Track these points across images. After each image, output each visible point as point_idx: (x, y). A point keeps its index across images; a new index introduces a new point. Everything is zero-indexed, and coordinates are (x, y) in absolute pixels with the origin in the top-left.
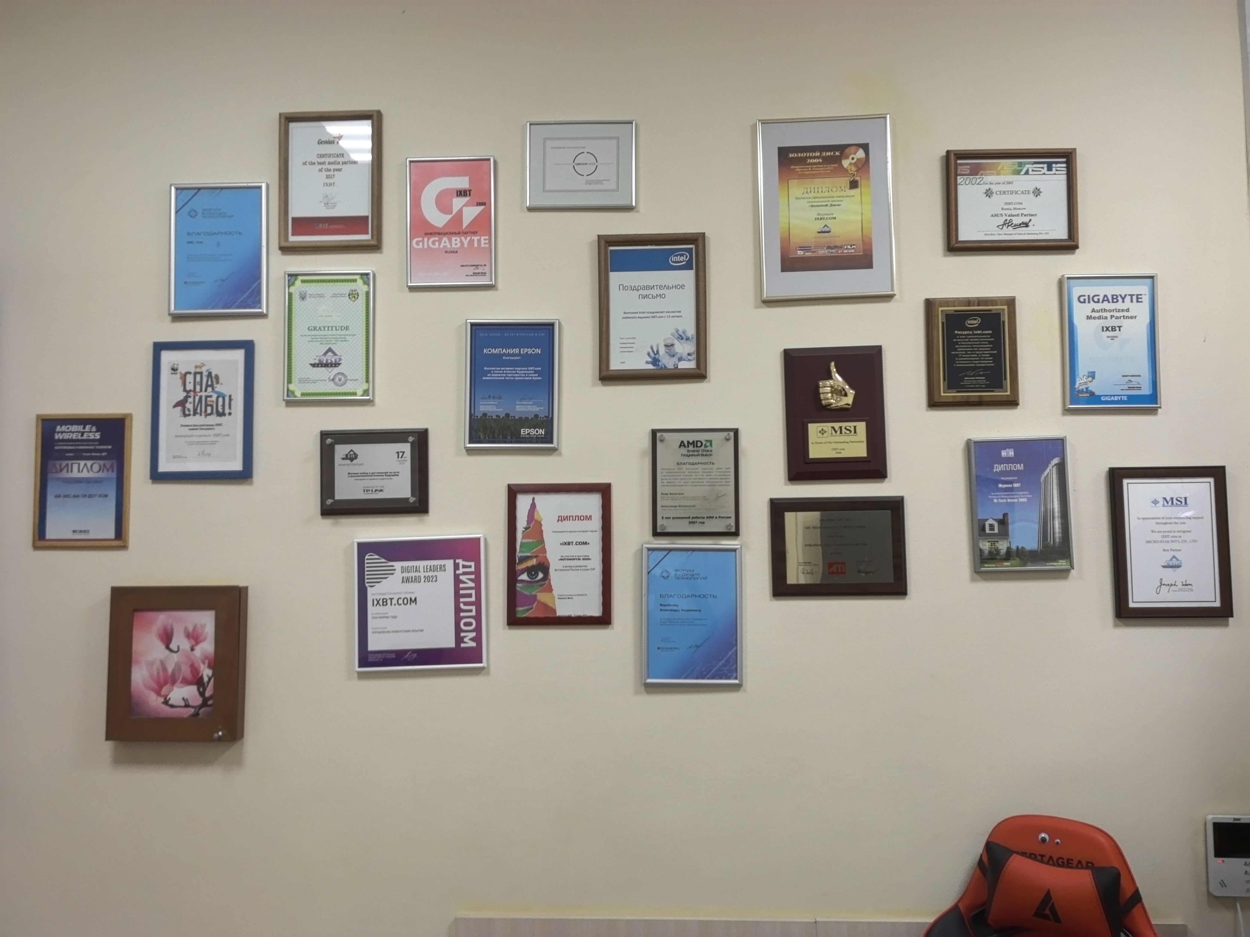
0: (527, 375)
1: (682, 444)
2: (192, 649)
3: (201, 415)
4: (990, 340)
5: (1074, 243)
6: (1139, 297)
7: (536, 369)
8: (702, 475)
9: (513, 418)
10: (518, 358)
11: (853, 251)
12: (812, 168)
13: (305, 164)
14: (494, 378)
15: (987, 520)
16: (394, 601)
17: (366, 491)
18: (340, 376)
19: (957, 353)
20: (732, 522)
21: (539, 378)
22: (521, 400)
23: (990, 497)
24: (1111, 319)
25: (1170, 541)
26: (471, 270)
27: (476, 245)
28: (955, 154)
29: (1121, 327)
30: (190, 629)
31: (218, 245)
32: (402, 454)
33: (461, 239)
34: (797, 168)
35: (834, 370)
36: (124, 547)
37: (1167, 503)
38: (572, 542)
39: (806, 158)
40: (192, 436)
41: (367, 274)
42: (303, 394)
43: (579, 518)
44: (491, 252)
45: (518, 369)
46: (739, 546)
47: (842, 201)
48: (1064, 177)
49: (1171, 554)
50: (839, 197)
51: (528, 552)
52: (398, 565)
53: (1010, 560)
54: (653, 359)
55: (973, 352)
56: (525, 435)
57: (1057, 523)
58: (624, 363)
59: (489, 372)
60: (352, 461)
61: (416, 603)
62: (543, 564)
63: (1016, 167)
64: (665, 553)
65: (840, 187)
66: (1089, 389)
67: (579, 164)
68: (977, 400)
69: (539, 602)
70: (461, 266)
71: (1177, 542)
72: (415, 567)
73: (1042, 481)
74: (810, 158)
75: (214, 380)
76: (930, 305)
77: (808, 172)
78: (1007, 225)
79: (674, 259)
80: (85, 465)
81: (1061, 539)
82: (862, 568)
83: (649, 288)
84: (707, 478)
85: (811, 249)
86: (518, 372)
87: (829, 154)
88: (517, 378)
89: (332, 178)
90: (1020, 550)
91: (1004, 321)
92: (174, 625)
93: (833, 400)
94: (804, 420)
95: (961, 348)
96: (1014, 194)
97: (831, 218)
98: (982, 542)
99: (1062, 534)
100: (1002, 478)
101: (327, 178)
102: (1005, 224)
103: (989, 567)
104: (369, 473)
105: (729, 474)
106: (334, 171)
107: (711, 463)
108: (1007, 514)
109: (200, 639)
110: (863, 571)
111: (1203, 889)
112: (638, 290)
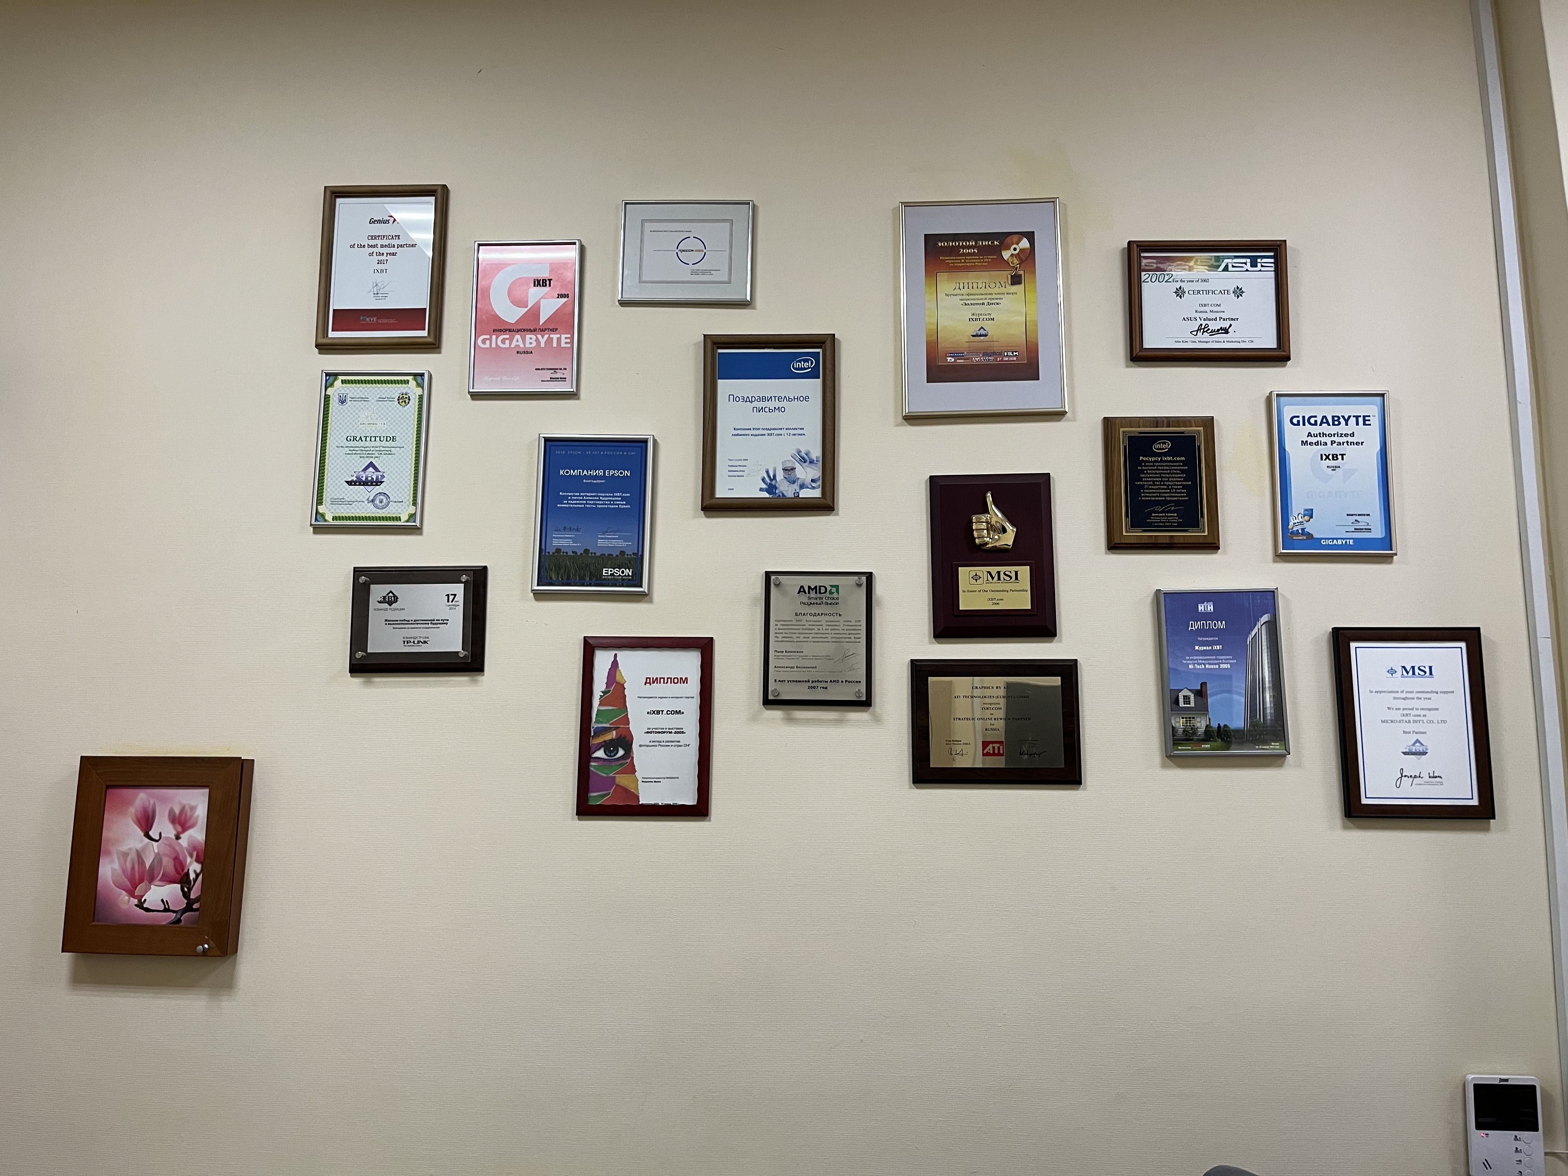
0: (612, 502)
2: (178, 837)
4: (1183, 468)
5: (1285, 353)
6: (1367, 418)
7: (623, 495)
8: (826, 629)
9: (593, 555)
10: (602, 481)
11: (1015, 359)
12: (965, 260)
13: (353, 246)
14: (571, 506)
15: (1181, 690)
17: (406, 642)
19: (1142, 483)
20: (863, 688)
21: (627, 507)
22: (604, 533)
23: (1185, 662)
24: (1332, 445)
25: (1412, 721)
26: (548, 374)
27: (555, 345)
28: (1138, 246)
29: (1345, 455)
30: (177, 811)
32: (453, 596)
33: (537, 337)
34: (947, 260)
37: (1408, 673)
38: (662, 711)
39: (959, 247)
41: (422, 375)
42: (336, 519)
43: (672, 680)
44: (573, 353)
45: (601, 494)
47: (1001, 299)
48: (1272, 275)
50: (999, 294)
51: (605, 723)
53: (1210, 741)
54: (769, 486)
55: (1162, 483)
56: (608, 576)
57: (1269, 696)
58: (733, 489)
59: (566, 497)
60: (390, 606)
62: (625, 737)
63: (1213, 262)
65: (1000, 283)
66: (1306, 530)
67: (684, 251)
68: (1167, 541)
70: (536, 369)
71: (1421, 722)
74: (964, 247)
76: (1109, 424)
77: (961, 265)
78: (1202, 331)
79: (797, 365)
81: (1273, 715)
82: (1025, 749)
83: (765, 399)
84: (833, 632)
85: (963, 356)
86: (601, 498)
87: (987, 243)
88: (600, 506)
89: (384, 263)
90: (1222, 729)
91: (1200, 445)
92: (157, 805)
93: (990, 538)
94: (954, 563)
95: (1147, 477)
96: (1210, 293)
97: (988, 319)
98: (1175, 718)
99: (1274, 710)
100: (1199, 639)
101: (378, 263)
102: (1200, 330)
103: (1184, 750)
104: (412, 621)
105: (860, 628)
106: (387, 256)
107: (838, 615)
108: (1206, 683)
109: (189, 824)
110: (1026, 752)
111: (1461, 1172)
112: (752, 401)
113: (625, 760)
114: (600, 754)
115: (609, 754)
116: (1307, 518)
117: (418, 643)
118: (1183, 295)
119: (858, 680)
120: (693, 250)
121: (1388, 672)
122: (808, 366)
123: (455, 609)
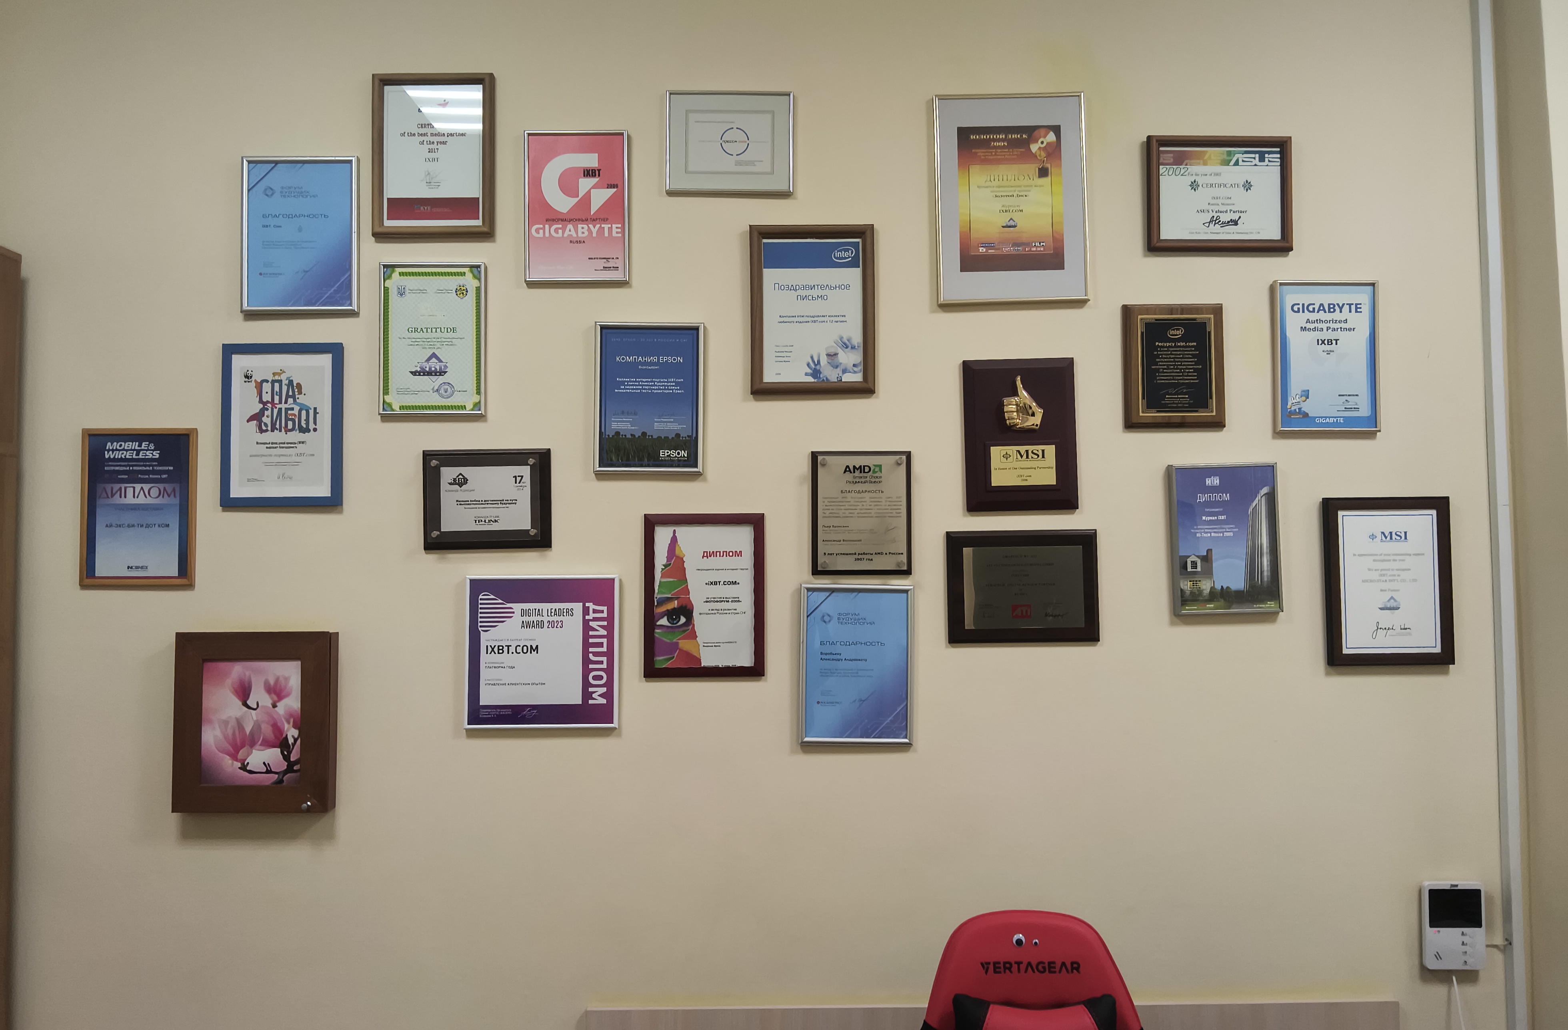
0: (667, 388)
1: (847, 469)
2: (274, 706)
3: (280, 431)
4: (1194, 353)
5: (1288, 245)
6: (1358, 306)
7: (677, 380)
8: (870, 505)
9: (650, 437)
10: (657, 367)
11: (1042, 249)
12: (996, 152)
13: (403, 135)
14: (628, 391)
15: (1189, 557)
16: (512, 649)
17: (477, 521)
18: (446, 387)
19: (1157, 367)
20: (904, 558)
21: (680, 392)
22: (660, 416)
23: (1192, 531)
24: (1327, 331)
25: (1388, 581)
26: (602, 264)
27: (606, 234)
28: (1157, 141)
29: (1338, 340)
30: (272, 682)
31: (300, 230)
32: (520, 478)
33: (588, 227)
34: (979, 153)
36: (190, 586)
37: (1386, 538)
38: (719, 582)
39: (990, 140)
40: (271, 455)
41: (478, 267)
42: (401, 408)
43: (727, 554)
44: (625, 241)
45: (656, 380)
46: (912, 587)
47: (1029, 191)
48: (1277, 170)
49: (1388, 595)
50: (1027, 186)
51: (667, 594)
52: (517, 607)
53: (1214, 601)
54: (813, 371)
55: (1176, 367)
56: (665, 457)
57: (1266, 561)
58: (780, 374)
59: (623, 383)
61: (537, 653)
63: (1225, 157)
64: (828, 594)
65: (1028, 175)
66: (1302, 409)
67: (727, 142)
68: (1179, 421)
69: (681, 650)
70: (589, 259)
71: (1396, 581)
72: (537, 611)
73: (1250, 511)
74: (994, 140)
75: (296, 390)
76: (1128, 312)
77: (991, 157)
78: (1214, 222)
79: (838, 254)
80: (142, 488)
81: (1270, 578)
82: (1048, 610)
83: (809, 287)
84: (876, 507)
85: (993, 246)
86: (656, 383)
87: (1016, 136)
88: (655, 391)
89: (435, 152)
90: (1224, 590)
91: (1210, 331)
92: (252, 677)
93: (1019, 420)
94: (987, 442)
95: (1162, 362)
96: (1222, 187)
97: (1017, 211)
98: (1183, 582)
99: (1271, 573)
100: (1206, 510)
101: (429, 152)
102: (1212, 222)
103: (1189, 610)
104: (482, 501)
105: (900, 503)
106: (438, 145)
107: (880, 492)
108: (1211, 550)
109: (283, 694)
110: (1051, 614)
111: (1416, 962)
112: (796, 290)
115: (672, 622)
116: (1304, 398)
117: (489, 522)
119: (900, 552)
122: (849, 255)
123: (523, 489)
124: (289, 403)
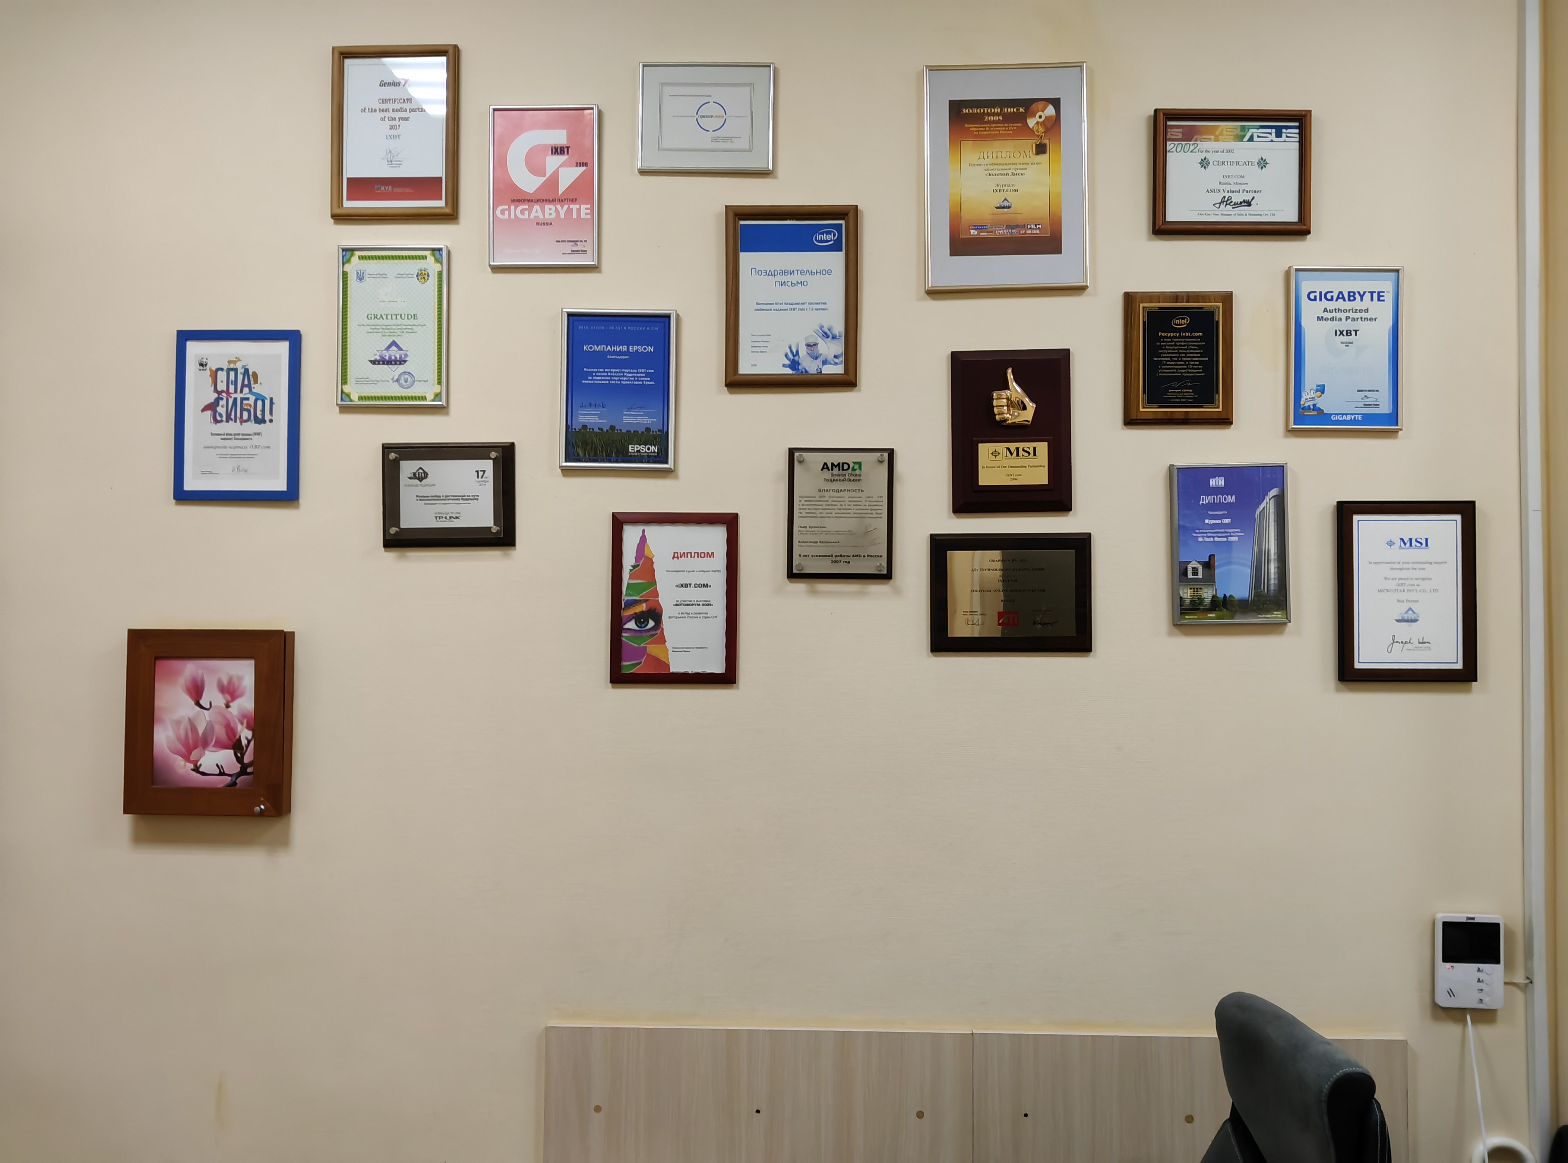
0: (636, 379)
1: (825, 467)
2: (228, 706)
3: (235, 421)
4: (1200, 344)
5: (1305, 227)
6: (1381, 294)
7: (647, 371)
8: (849, 505)
9: (619, 431)
10: (626, 357)
11: (1038, 232)
12: (990, 127)
13: (363, 110)
14: (596, 382)
15: (1190, 562)
17: (438, 518)
18: (406, 376)
19: (1160, 359)
20: (884, 561)
21: (651, 383)
22: (629, 409)
23: (1194, 535)
24: (1346, 320)
25: (1406, 591)
26: (569, 247)
27: (575, 215)
28: (1164, 114)
29: (1358, 330)
30: (225, 682)
32: (482, 472)
33: (556, 208)
34: (972, 127)
35: (1010, 376)
37: (1405, 544)
38: (690, 584)
39: (984, 114)
40: (226, 447)
41: (440, 250)
42: (361, 398)
43: (699, 555)
44: (593, 224)
45: (626, 371)
47: (1026, 169)
48: (1295, 146)
49: (1405, 607)
50: (1023, 164)
53: (1215, 610)
54: (791, 362)
55: (1180, 359)
56: (634, 452)
57: (1273, 568)
58: (756, 365)
59: (590, 374)
60: (421, 481)
62: (655, 609)
63: (1238, 132)
65: (1024, 152)
66: (1317, 405)
67: (704, 117)
68: (1182, 417)
69: (649, 655)
70: (557, 241)
71: (1415, 591)
73: (1256, 516)
74: (989, 114)
75: (252, 379)
76: (1130, 299)
78: (1225, 203)
79: (819, 237)
81: (1277, 586)
82: (1038, 619)
83: (787, 273)
84: (855, 507)
85: (986, 229)
86: (625, 374)
87: (1012, 110)
88: (624, 383)
89: (396, 129)
90: (1227, 599)
91: (1218, 321)
92: (205, 677)
93: (1010, 414)
94: (974, 439)
95: (1165, 353)
96: (1235, 164)
97: (1012, 190)
98: (1184, 589)
99: (1278, 580)
100: (1209, 512)
101: (390, 129)
102: (1223, 202)
103: (1190, 619)
104: (443, 496)
105: (881, 503)
106: (399, 121)
107: (860, 491)
108: (1214, 555)
109: (237, 693)
110: (1040, 622)
111: (1428, 999)
112: (774, 275)
113: (656, 631)
114: (631, 625)
115: (640, 626)
118: (1208, 166)
119: (880, 555)
120: (712, 116)
121: (1387, 543)
122: (831, 238)
123: (485, 485)
124: (244, 392)
